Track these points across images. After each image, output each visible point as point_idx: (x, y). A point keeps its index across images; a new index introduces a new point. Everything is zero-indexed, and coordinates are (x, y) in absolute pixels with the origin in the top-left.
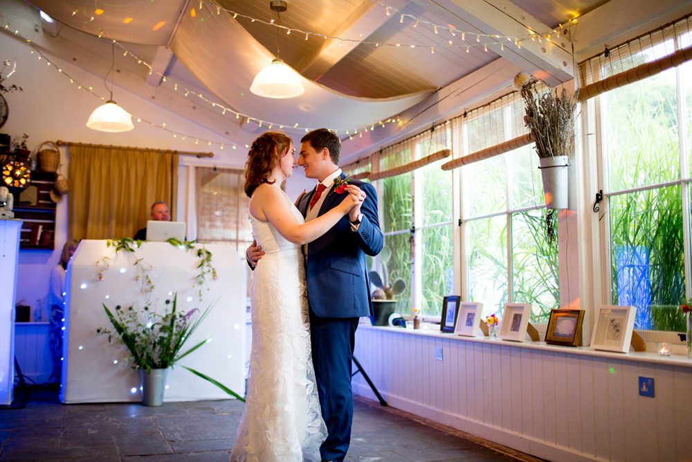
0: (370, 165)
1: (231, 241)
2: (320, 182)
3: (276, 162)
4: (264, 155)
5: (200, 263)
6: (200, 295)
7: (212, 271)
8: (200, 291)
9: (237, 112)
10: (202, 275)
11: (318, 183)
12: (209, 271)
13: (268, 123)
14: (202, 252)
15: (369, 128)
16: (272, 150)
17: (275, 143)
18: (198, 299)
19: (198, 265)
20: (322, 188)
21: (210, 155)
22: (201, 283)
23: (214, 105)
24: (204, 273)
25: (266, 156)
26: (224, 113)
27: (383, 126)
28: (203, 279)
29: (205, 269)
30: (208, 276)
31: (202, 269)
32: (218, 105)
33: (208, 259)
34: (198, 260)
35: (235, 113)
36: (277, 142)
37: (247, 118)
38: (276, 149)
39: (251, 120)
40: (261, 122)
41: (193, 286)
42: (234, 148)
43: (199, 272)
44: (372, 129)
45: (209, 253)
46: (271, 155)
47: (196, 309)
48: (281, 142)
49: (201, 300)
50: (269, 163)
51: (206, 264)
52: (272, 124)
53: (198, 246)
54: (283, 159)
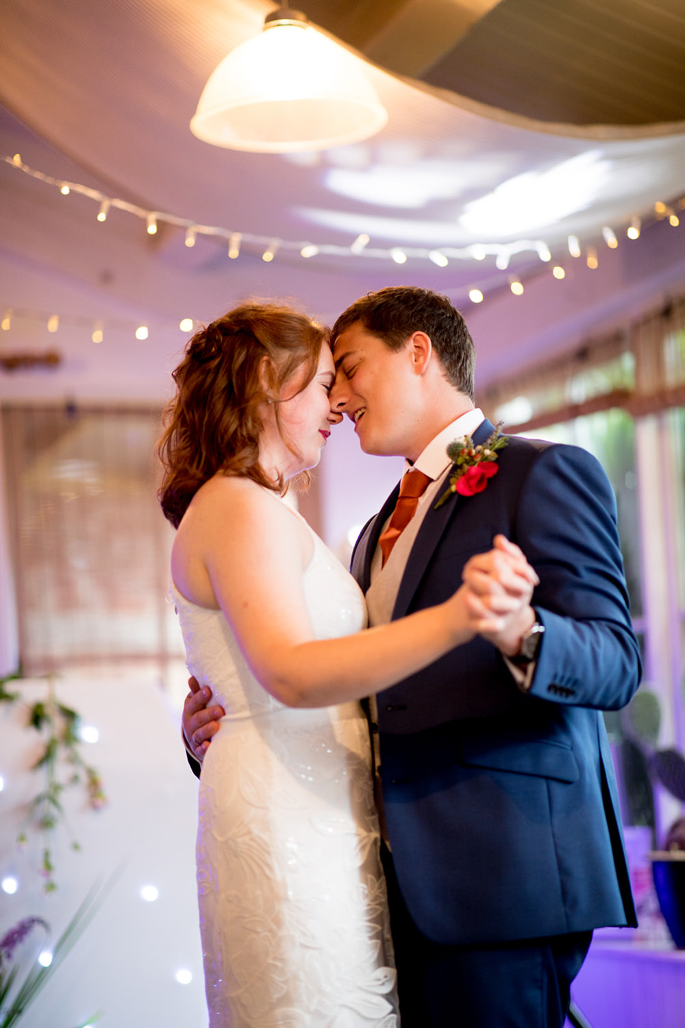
0: (628, 362)
1: (138, 658)
2: (411, 463)
3: (263, 411)
4: (221, 383)
5: (40, 752)
6: (48, 867)
7: (84, 778)
8: (47, 855)
9: (150, 208)
10: (51, 795)
11: (407, 467)
12: (75, 779)
13: (261, 240)
14: (50, 711)
15: (621, 234)
16: (249, 367)
17: (264, 347)
18: (41, 881)
19: (33, 759)
20: (417, 481)
21: (50, 361)
22: (46, 824)
23: (65, 190)
24: (56, 788)
25: (229, 386)
26: (102, 217)
27: (674, 221)
28: (53, 811)
29: (62, 770)
30: (73, 798)
31: (51, 772)
32: (80, 189)
33: (69, 737)
34: (33, 740)
35: (141, 213)
36: (269, 345)
37: (184, 229)
38: (263, 368)
39: (199, 236)
40: (236, 239)
41: (22, 838)
42: (142, 333)
43: (38, 783)
44: (633, 233)
45: (70, 715)
46: (249, 389)
47: (33, 921)
48: (284, 346)
49: (51, 887)
50: (242, 415)
51: (61, 753)
52: (275, 243)
53: (31, 691)
54: (287, 407)
